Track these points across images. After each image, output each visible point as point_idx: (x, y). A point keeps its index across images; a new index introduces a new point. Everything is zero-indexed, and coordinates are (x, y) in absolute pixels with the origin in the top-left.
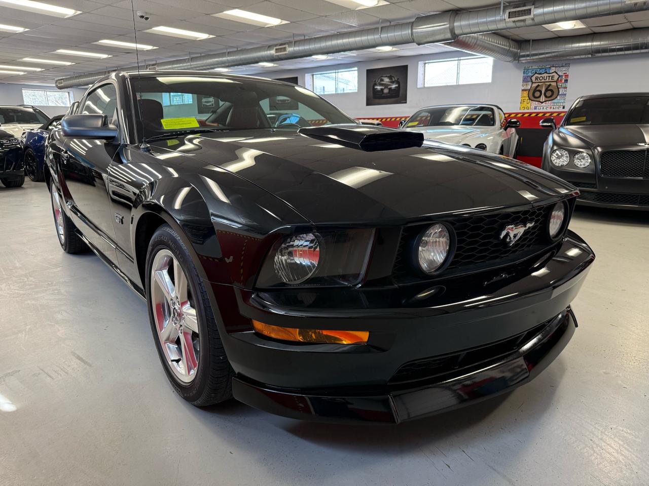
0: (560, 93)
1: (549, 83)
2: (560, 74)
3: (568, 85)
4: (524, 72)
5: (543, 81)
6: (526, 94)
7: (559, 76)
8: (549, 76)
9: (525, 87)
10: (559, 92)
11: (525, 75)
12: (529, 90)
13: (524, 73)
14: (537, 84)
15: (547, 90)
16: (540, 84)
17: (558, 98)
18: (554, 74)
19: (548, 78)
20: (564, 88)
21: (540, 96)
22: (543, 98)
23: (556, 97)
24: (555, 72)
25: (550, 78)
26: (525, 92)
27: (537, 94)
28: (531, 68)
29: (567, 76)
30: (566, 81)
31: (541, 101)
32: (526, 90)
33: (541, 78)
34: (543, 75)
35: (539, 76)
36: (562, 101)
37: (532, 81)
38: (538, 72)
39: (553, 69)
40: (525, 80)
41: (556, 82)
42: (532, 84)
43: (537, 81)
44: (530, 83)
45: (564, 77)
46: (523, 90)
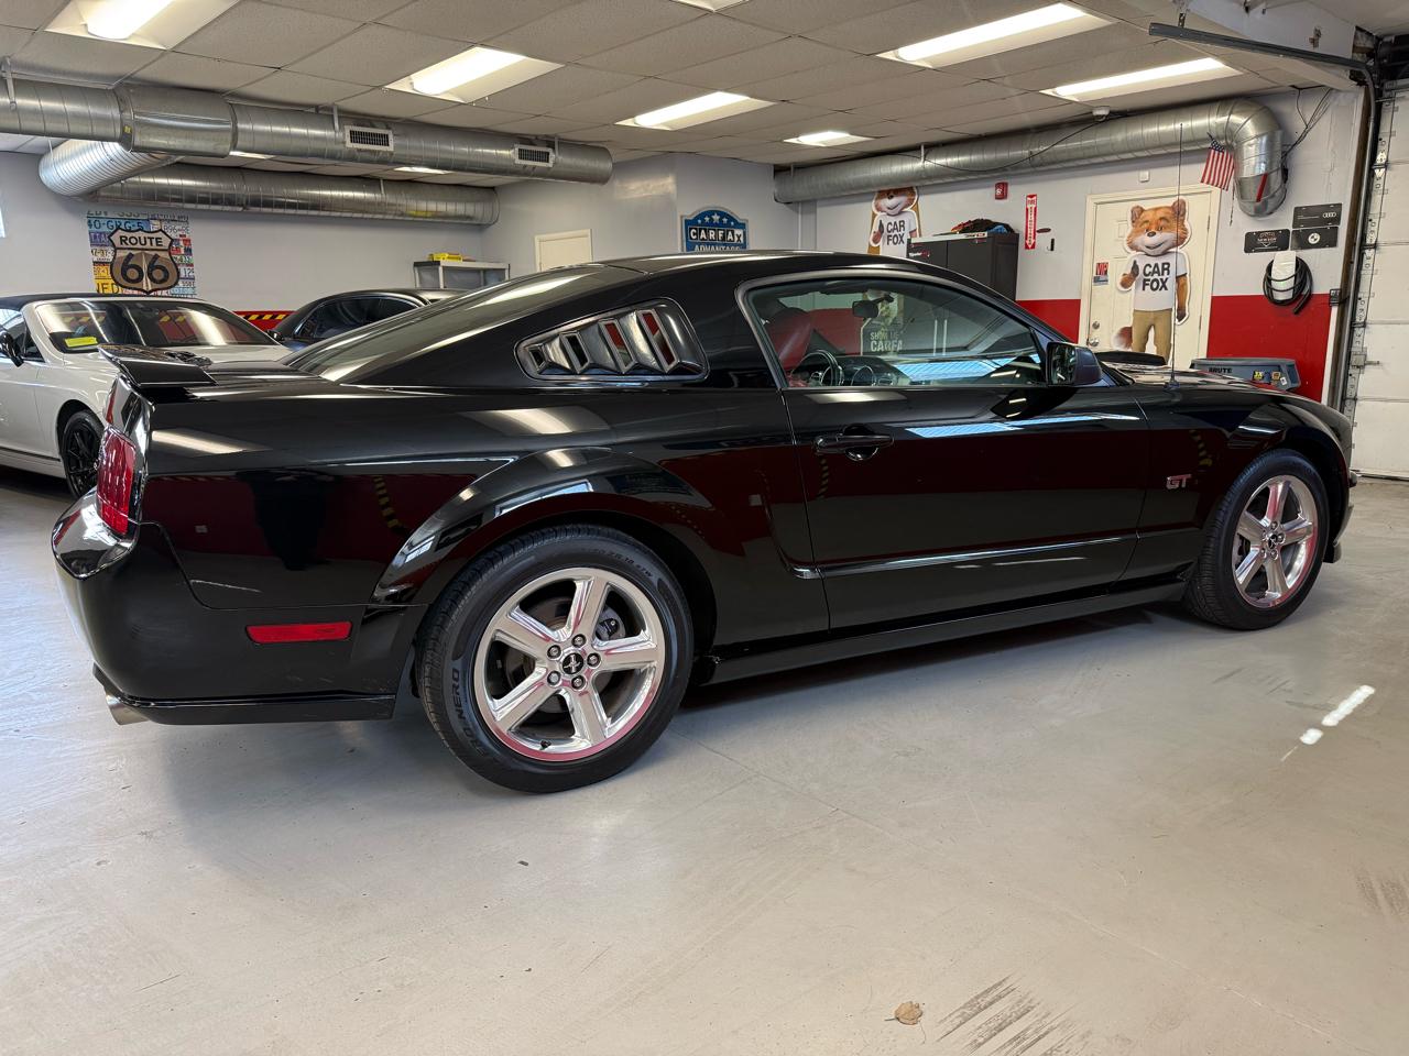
0: (183, 274)
1: (153, 253)
2: (173, 236)
3: (194, 259)
4: (89, 221)
5: (138, 246)
6: (105, 271)
7: (172, 240)
8: (151, 239)
9: (99, 255)
10: (179, 273)
11: (93, 229)
12: (112, 265)
13: (90, 226)
14: (128, 252)
15: (152, 267)
16: (134, 252)
17: (180, 284)
18: (160, 235)
19: (148, 241)
20: (188, 265)
21: (139, 279)
22: (147, 284)
23: (176, 283)
24: (161, 230)
25: (154, 241)
26: (102, 268)
27: (133, 274)
28: (103, 215)
29: (187, 241)
30: (188, 251)
31: (145, 288)
32: (104, 264)
33: (133, 241)
34: (136, 235)
35: (129, 235)
36: (190, 291)
37: (114, 245)
38: (123, 227)
39: (155, 226)
40: (96, 240)
41: (169, 250)
42: (115, 251)
43: (124, 246)
44: (110, 249)
45: (181, 243)
46: (95, 263)
